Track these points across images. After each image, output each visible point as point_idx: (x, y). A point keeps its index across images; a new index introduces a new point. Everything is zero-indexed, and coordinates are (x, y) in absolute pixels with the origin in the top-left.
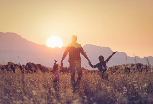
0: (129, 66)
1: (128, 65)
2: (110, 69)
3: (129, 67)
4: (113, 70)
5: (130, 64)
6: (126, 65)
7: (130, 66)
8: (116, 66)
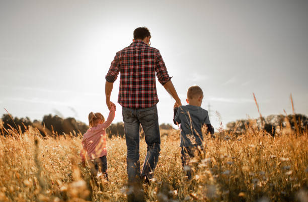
0: (273, 121)
1: (271, 117)
2: (231, 127)
3: (274, 124)
4: (237, 130)
5: (276, 116)
6: (267, 119)
7: (277, 119)
8: (243, 122)
